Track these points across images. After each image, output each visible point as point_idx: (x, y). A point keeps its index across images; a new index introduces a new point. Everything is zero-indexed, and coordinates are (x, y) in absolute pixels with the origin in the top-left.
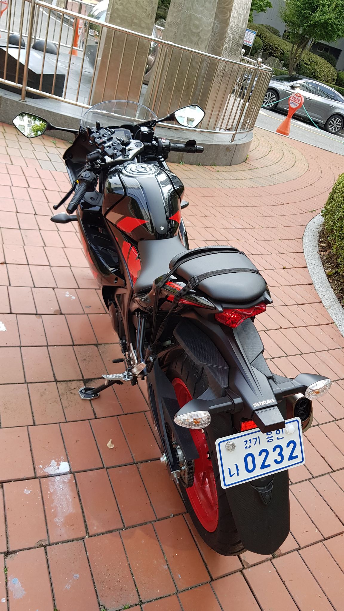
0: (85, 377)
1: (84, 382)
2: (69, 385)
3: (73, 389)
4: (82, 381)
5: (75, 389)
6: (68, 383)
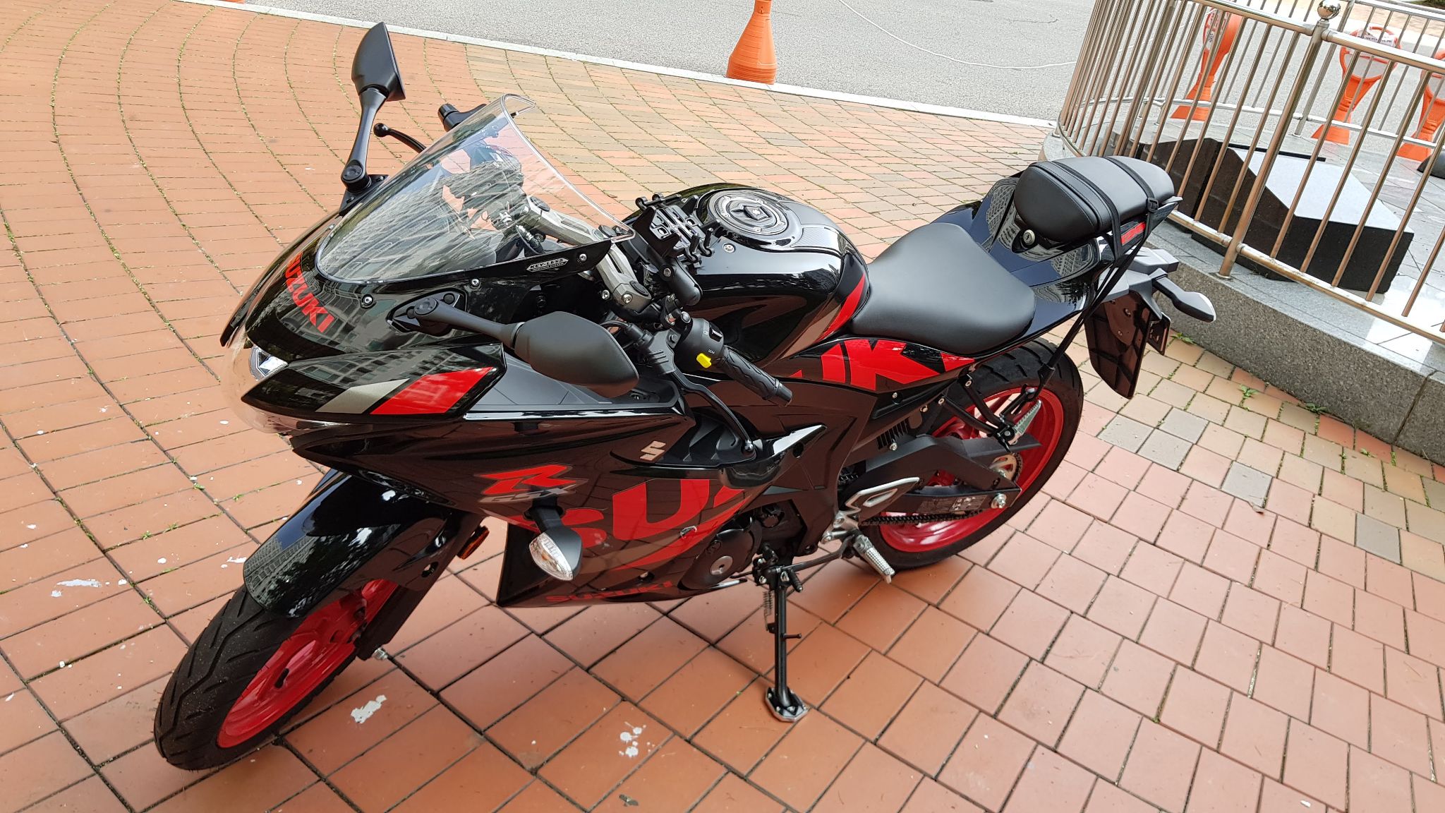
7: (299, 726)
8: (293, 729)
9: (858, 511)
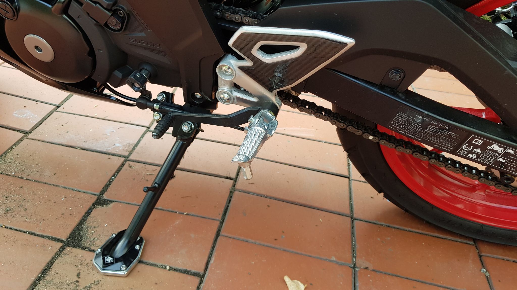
0: (64, 236)
1: (75, 247)
2: (57, 280)
3: (76, 279)
4: (68, 249)
5: (78, 275)
6: (48, 278)
9: (248, 63)
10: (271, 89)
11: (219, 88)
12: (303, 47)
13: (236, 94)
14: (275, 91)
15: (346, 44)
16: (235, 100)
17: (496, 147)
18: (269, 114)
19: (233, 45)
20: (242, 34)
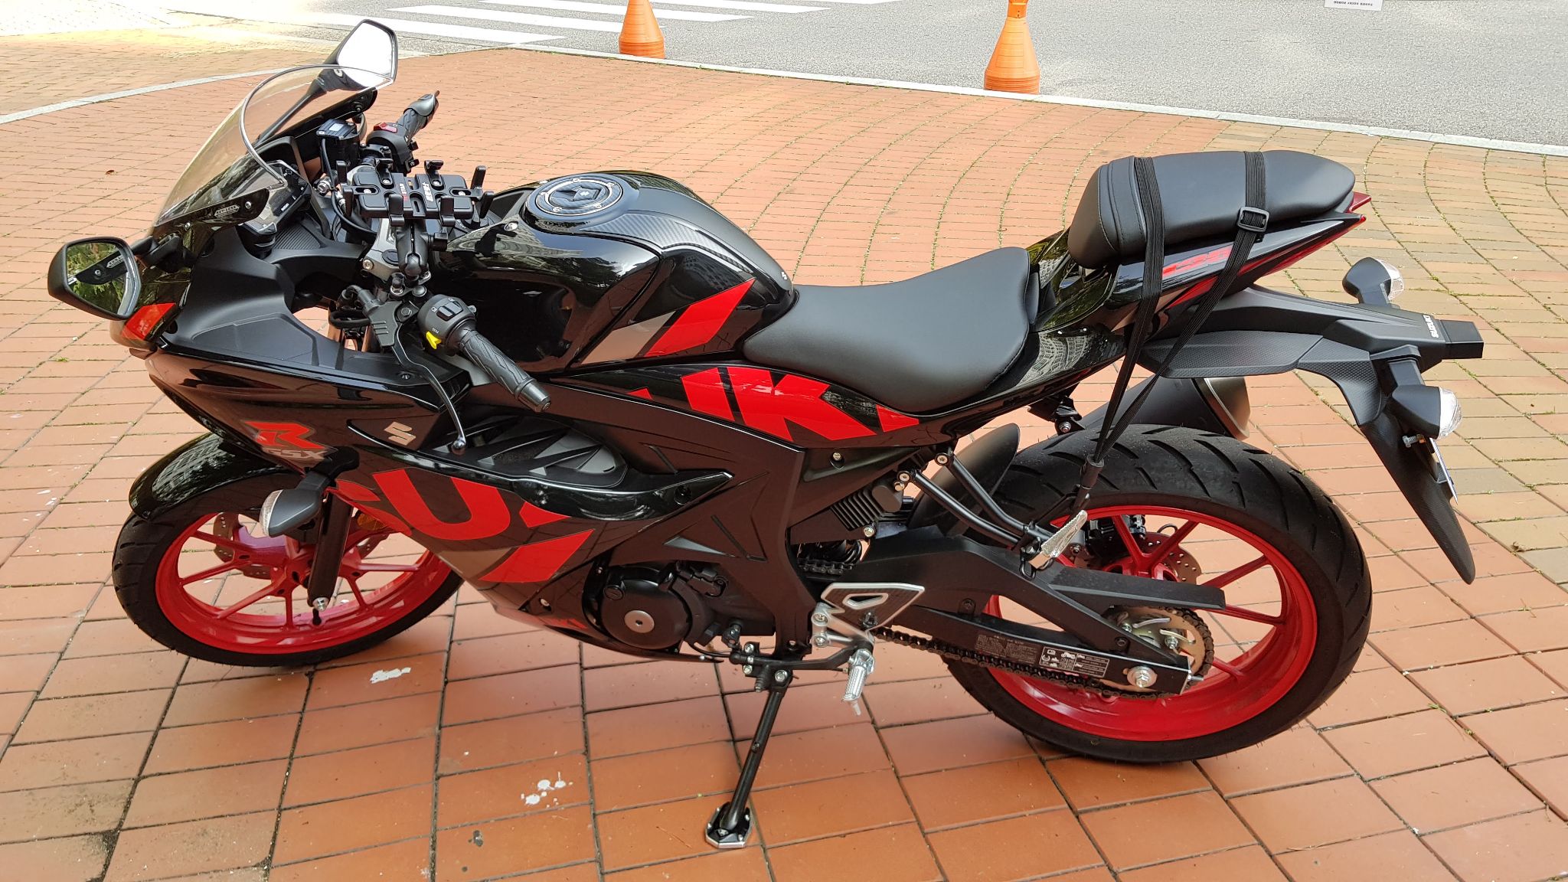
7: (335, 667)
8: (328, 668)
9: (841, 611)
10: (863, 629)
11: (813, 633)
12: (886, 596)
13: (830, 637)
14: (867, 631)
15: (917, 592)
16: (830, 642)
17: (1067, 654)
18: (866, 652)
19: (826, 598)
20: (834, 590)
